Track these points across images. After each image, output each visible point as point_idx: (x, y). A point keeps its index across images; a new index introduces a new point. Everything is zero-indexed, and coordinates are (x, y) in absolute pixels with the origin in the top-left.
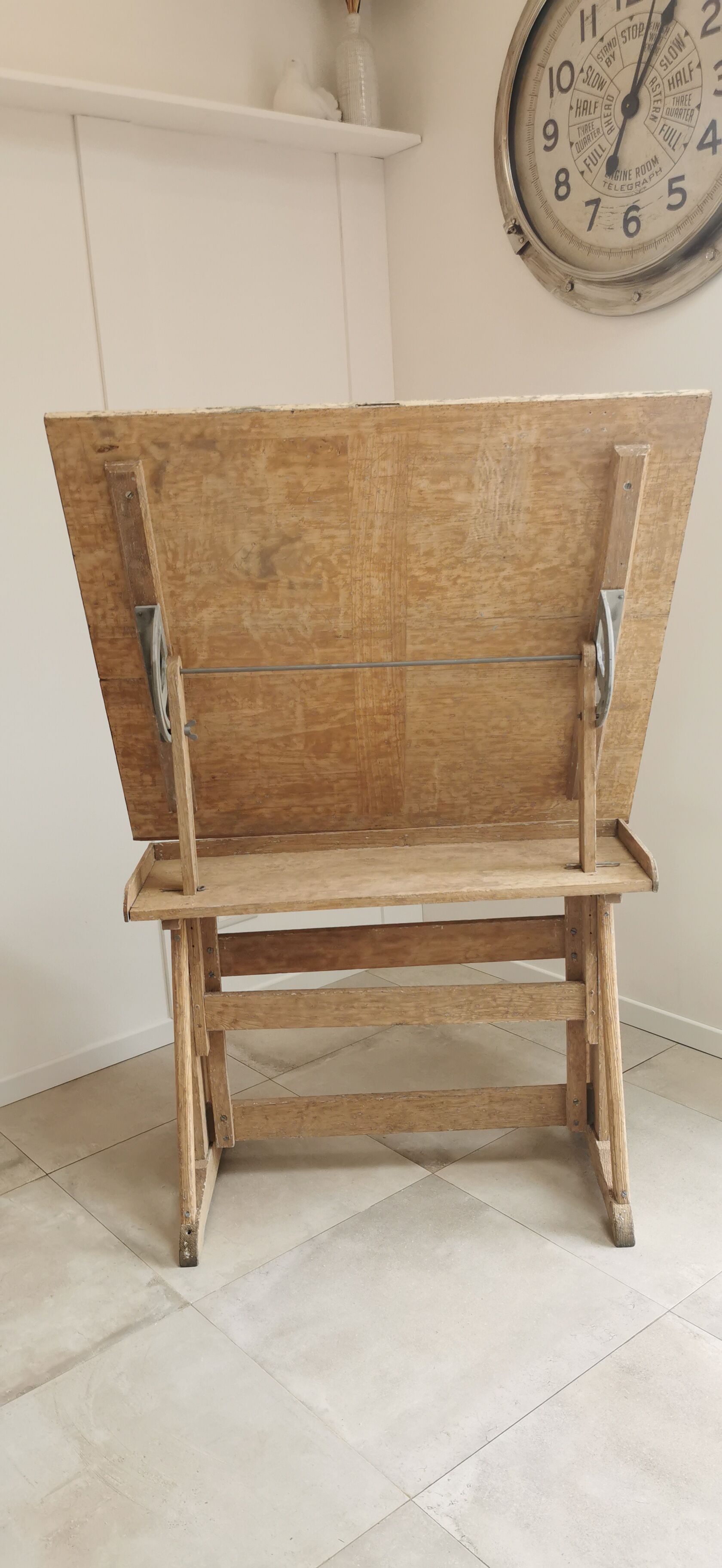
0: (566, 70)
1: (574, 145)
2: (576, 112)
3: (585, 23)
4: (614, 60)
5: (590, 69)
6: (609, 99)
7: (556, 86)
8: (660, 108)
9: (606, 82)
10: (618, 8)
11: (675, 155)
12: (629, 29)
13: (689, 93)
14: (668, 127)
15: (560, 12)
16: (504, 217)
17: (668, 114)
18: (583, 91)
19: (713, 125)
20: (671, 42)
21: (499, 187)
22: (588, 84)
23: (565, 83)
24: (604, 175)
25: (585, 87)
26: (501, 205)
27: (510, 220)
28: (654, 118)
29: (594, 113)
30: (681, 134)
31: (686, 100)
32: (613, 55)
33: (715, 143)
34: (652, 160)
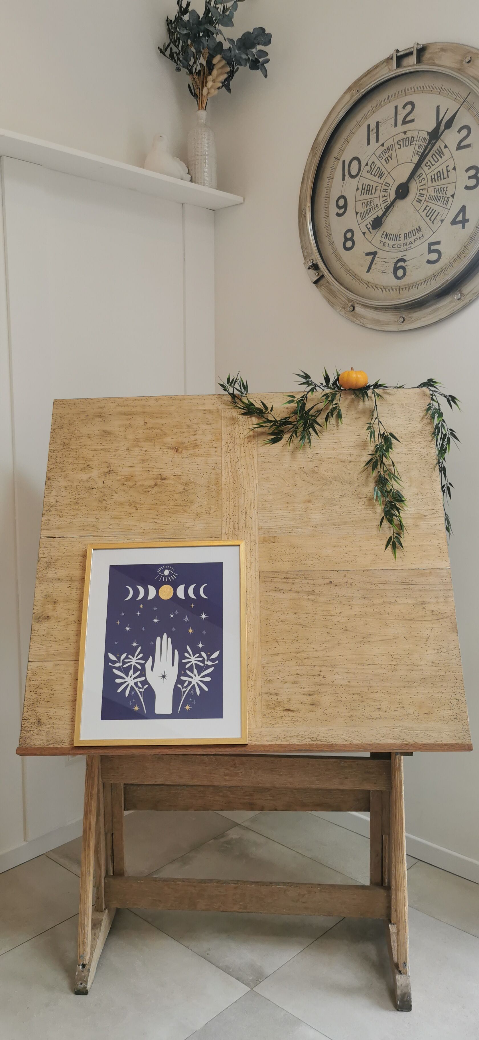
0: (355, 163)
1: (359, 214)
2: (362, 191)
3: (371, 133)
4: (391, 159)
5: (373, 164)
6: (386, 186)
7: (347, 173)
8: (424, 195)
9: (385, 173)
10: (396, 125)
11: (434, 227)
12: (403, 139)
13: (446, 186)
14: (429, 208)
15: (352, 124)
16: (305, 258)
17: (430, 199)
18: (367, 178)
19: (463, 209)
20: (434, 151)
21: (301, 238)
22: (371, 174)
23: (354, 172)
24: (381, 237)
25: (369, 176)
26: (302, 249)
27: (310, 260)
28: (419, 201)
29: (375, 194)
30: (439, 213)
31: (444, 191)
32: (390, 156)
33: (464, 221)
34: (417, 229)
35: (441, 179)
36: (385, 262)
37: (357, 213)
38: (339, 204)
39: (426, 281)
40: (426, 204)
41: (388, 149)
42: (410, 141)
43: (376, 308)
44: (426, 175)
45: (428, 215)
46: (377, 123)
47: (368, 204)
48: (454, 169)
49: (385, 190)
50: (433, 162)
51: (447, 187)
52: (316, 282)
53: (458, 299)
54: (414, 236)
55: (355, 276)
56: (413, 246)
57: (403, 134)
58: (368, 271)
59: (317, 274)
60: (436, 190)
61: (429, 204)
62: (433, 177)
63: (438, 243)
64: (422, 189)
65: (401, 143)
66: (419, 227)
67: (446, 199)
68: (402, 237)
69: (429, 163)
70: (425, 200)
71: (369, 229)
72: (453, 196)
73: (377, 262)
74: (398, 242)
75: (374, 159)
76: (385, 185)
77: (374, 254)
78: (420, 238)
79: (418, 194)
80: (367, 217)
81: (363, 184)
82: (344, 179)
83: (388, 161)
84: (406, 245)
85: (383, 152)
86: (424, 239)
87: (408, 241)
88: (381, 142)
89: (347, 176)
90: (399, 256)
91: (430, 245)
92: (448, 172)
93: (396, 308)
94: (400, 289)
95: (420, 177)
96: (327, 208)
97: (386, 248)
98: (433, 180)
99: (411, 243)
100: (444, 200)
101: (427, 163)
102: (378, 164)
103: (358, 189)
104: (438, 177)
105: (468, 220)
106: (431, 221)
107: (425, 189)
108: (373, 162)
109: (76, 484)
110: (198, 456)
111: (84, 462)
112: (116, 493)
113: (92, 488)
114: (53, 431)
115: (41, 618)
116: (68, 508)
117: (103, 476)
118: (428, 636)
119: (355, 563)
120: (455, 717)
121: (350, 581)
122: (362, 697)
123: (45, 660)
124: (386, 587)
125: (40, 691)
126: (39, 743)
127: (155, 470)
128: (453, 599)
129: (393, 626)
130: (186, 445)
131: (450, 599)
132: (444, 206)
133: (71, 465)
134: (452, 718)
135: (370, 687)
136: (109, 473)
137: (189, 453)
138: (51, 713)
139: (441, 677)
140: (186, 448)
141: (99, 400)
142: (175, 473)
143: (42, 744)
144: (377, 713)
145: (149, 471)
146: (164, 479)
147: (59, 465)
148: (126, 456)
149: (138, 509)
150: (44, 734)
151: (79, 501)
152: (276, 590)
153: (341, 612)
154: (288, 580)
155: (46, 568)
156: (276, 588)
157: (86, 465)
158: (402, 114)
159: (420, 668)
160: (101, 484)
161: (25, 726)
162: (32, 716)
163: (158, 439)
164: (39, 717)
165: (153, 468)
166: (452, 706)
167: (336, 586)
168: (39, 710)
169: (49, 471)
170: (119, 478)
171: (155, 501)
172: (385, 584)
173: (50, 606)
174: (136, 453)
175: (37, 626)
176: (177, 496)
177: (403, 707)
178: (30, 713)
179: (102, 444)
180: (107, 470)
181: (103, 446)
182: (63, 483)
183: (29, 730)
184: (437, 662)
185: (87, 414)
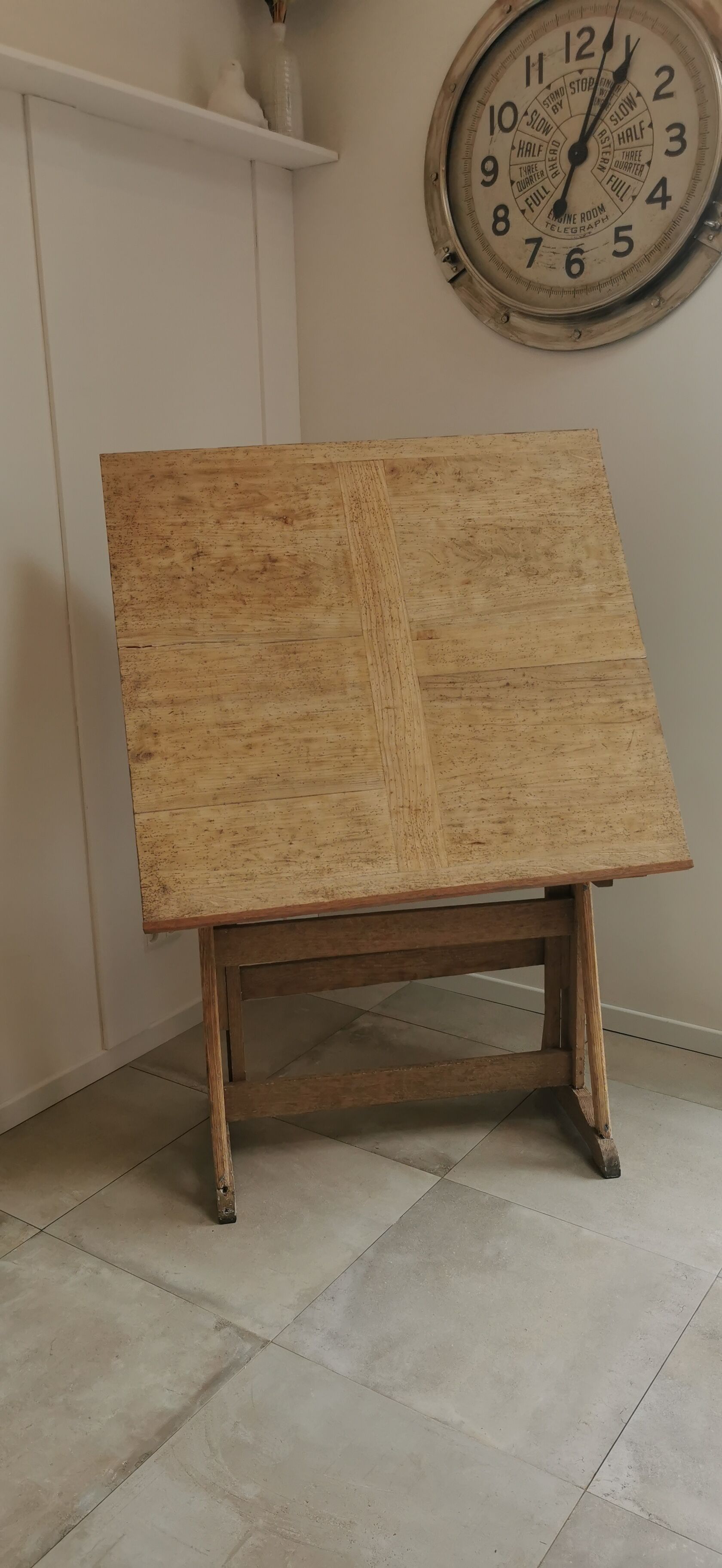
0: (508, 111)
1: (515, 184)
2: (519, 151)
3: (531, 68)
4: (562, 107)
5: (535, 113)
6: (554, 145)
7: (496, 124)
8: (608, 160)
9: (552, 128)
10: (568, 60)
11: (624, 206)
12: (578, 81)
13: (639, 149)
14: (616, 178)
15: (503, 55)
16: (435, 245)
17: (617, 167)
18: (526, 133)
19: (663, 182)
20: (622, 100)
21: (428, 215)
22: (533, 127)
23: (507, 123)
24: (548, 217)
25: (529, 129)
26: (431, 232)
27: (444, 249)
28: (602, 169)
29: (538, 155)
30: (630, 186)
31: (636, 155)
32: (560, 102)
33: (665, 199)
34: (598, 207)
35: (632, 140)
36: (554, 253)
37: (512, 182)
38: (486, 167)
39: (612, 280)
40: (611, 173)
41: (557, 93)
42: (588, 84)
43: (541, 319)
44: (612, 133)
45: (614, 188)
46: (541, 56)
47: (529, 170)
48: (651, 125)
49: (553, 152)
50: (621, 116)
51: (641, 151)
52: (452, 281)
53: (656, 307)
54: (594, 217)
55: (510, 272)
56: (593, 231)
57: (578, 73)
58: (529, 265)
59: (454, 269)
60: (625, 154)
61: (616, 174)
62: (621, 136)
63: (629, 228)
64: (606, 153)
65: (575, 86)
66: (602, 204)
67: (639, 167)
68: (578, 218)
69: (616, 117)
70: (610, 168)
71: (530, 205)
72: (649, 163)
73: (542, 254)
74: (572, 225)
75: (536, 106)
76: (552, 144)
77: (538, 241)
78: (603, 220)
79: (600, 158)
80: (527, 188)
81: (521, 141)
82: (492, 133)
83: (556, 111)
84: (583, 230)
85: (550, 98)
86: (607, 223)
87: (586, 224)
88: (546, 83)
89: (497, 128)
90: (574, 244)
91: (618, 230)
92: (642, 129)
93: (570, 319)
94: (575, 291)
95: (603, 135)
96: (468, 172)
97: (555, 233)
98: (622, 140)
99: (590, 227)
100: (637, 169)
101: (612, 116)
102: (543, 114)
103: (513, 148)
104: (628, 136)
105: (669, 198)
106: (618, 196)
107: (609, 152)
108: (535, 111)
109: (155, 572)
110: (314, 527)
111: (160, 542)
112: (212, 582)
113: (179, 578)
114: (107, 500)
115: (141, 755)
116: (149, 607)
117: (191, 561)
118: (630, 740)
119: (535, 659)
120: (670, 832)
121: (531, 681)
122: (563, 819)
123: (157, 810)
124: (575, 685)
125: (159, 850)
126: (171, 915)
127: (260, 549)
128: (653, 694)
129: (588, 732)
130: (296, 513)
131: (650, 695)
132: (637, 177)
133: (143, 547)
134: (667, 833)
135: (571, 806)
136: (199, 556)
137: (302, 524)
138: (177, 876)
139: (650, 788)
140: (298, 518)
141: (167, 453)
142: (288, 552)
143: (174, 916)
144: (582, 837)
145: (252, 550)
146: (275, 561)
147: (126, 547)
148: (218, 531)
149: (247, 603)
150: (175, 903)
151: (162, 597)
152: (444, 698)
153: (525, 720)
154: (456, 684)
155: (135, 689)
156: (441, 696)
157: (163, 546)
158: (576, 44)
159: (624, 779)
160: (189, 571)
161: (146, 895)
162: (152, 882)
163: (257, 506)
164: (163, 882)
165: (258, 546)
166: (666, 820)
167: (515, 688)
168: (164, 874)
169: (112, 556)
170: (213, 562)
171: (267, 592)
172: (572, 681)
173: (150, 740)
174: (230, 527)
175: (137, 767)
176: (296, 583)
177: (611, 827)
178: (149, 879)
179: (182, 516)
180: (194, 551)
181: (183, 518)
182: (136, 572)
183: (153, 900)
184: (644, 771)
185: (152, 475)
